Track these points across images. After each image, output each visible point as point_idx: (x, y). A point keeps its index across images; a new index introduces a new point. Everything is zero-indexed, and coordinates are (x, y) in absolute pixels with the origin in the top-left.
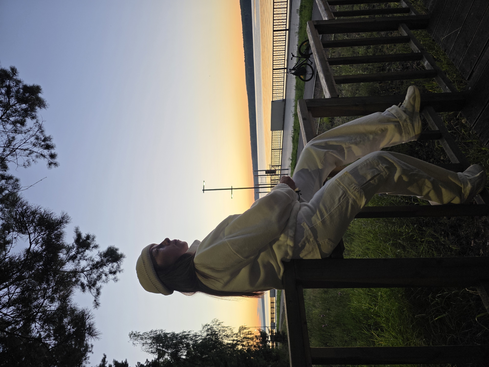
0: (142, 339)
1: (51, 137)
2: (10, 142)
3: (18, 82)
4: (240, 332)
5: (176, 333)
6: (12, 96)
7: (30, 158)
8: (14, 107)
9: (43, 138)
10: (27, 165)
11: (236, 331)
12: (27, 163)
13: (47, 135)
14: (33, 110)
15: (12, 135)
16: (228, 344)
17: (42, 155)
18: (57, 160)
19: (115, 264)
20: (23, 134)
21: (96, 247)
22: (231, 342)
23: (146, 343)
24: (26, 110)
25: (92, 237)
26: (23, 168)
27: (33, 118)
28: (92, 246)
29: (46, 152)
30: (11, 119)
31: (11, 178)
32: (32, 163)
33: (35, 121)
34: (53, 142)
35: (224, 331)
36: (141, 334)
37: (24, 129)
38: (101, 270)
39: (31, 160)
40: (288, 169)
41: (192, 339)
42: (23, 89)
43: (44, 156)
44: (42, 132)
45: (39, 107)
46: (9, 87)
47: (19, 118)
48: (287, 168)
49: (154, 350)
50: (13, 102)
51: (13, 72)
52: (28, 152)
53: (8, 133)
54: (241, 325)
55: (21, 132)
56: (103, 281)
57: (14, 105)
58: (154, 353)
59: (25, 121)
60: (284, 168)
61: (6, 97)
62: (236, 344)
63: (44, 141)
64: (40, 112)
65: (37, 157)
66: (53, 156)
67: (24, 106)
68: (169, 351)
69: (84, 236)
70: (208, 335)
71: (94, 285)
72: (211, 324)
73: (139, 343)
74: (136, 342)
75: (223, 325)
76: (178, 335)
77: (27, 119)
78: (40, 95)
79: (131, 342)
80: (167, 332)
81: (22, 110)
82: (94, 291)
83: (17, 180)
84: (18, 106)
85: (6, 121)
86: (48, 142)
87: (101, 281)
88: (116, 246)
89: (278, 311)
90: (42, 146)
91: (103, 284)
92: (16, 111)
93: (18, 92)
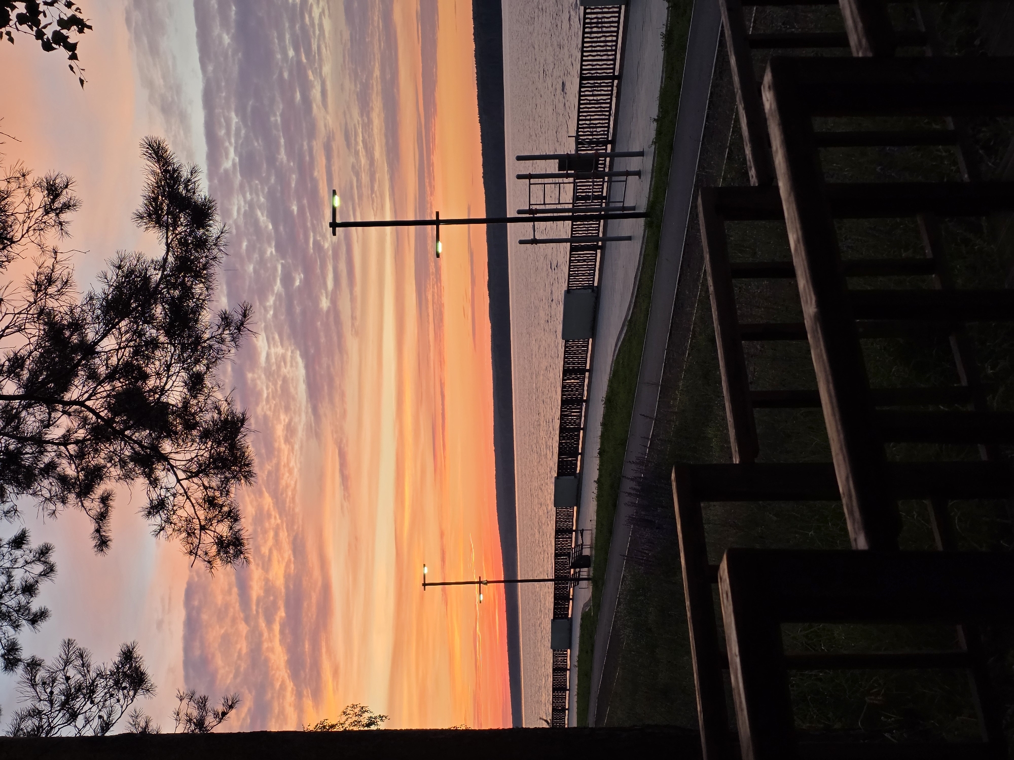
40: (641, 154)
48: (636, 148)
60: (625, 150)
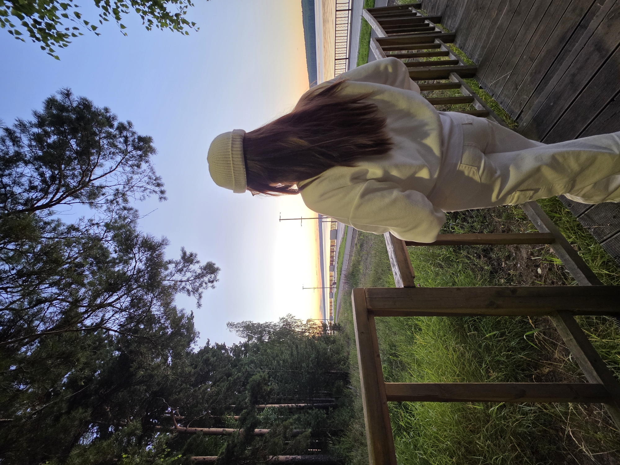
0: (236, 327)
1: (161, 177)
2: (129, 181)
3: (134, 133)
4: (307, 323)
5: (261, 323)
6: (129, 145)
7: (145, 193)
8: (131, 153)
9: (154, 178)
10: (142, 199)
11: (304, 322)
12: (142, 198)
13: (158, 176)
14: (146, 155)
15: (130, 175)
16: (298, 331)
17: (154, 191)
18: (166, 195)
19: (213, 276)
20: (139, 175)
21: (198, 262)
22: (301, 330)
23: (239, 331)
24: (141, 156)
25: (194, 255)
26: (140, 201)
27: (147, 162)
28: (194, 261)
29: (157, 189)
30: (129, 162)
31: (131, 209)
32: (147, 197)
33: (148, 164)
34: (163, 181)
35: (296, 322)
36: (235, 323)
37: (140, 170)
38: (202, 280)
39: (146, 195)
41: (272, 328)
42: (138, 139)
43: (156, 192)
44: (154, 173)
45: (151, 153)
46: (126, 138)
47: (136, 163)
49: (245, 335)
50: (130, 149)
51: (129, 125)
52: (143, 189)
53: (127, 174)
54: (308, 319)
55: (138, 173)
56: (204, 288)
57: (131, 152)
58: (245, 337)
59: (140, 164)
61: (124, 145)
62: (305, 332)
63: (155, 180)
64: (152, 158)
65: (150, 192)
66: (162, 192)
67: (139, 153)
68: (256, 336)
69: (188, 254)
70: (284, 325)
71: (197, 290)
72: (286, 318)
73: (234, 330)
74: (231, 329)
75: (296, 318)
76: (262, 325)
77: (141, 162)
78: (151, 144)
79: (228, 329)
80: (254, 322)
81: (138, 155)
82: (197, 295)
83: (136, 211)
84: (134, 152)
85: (125, 164)
86: (159, 181)
87: (202, 288)
88: (213, 262)
89: (335, 309)
90: (154, 185)
91: (204, 290)
92: (133, 156)
93: (134, 141)
